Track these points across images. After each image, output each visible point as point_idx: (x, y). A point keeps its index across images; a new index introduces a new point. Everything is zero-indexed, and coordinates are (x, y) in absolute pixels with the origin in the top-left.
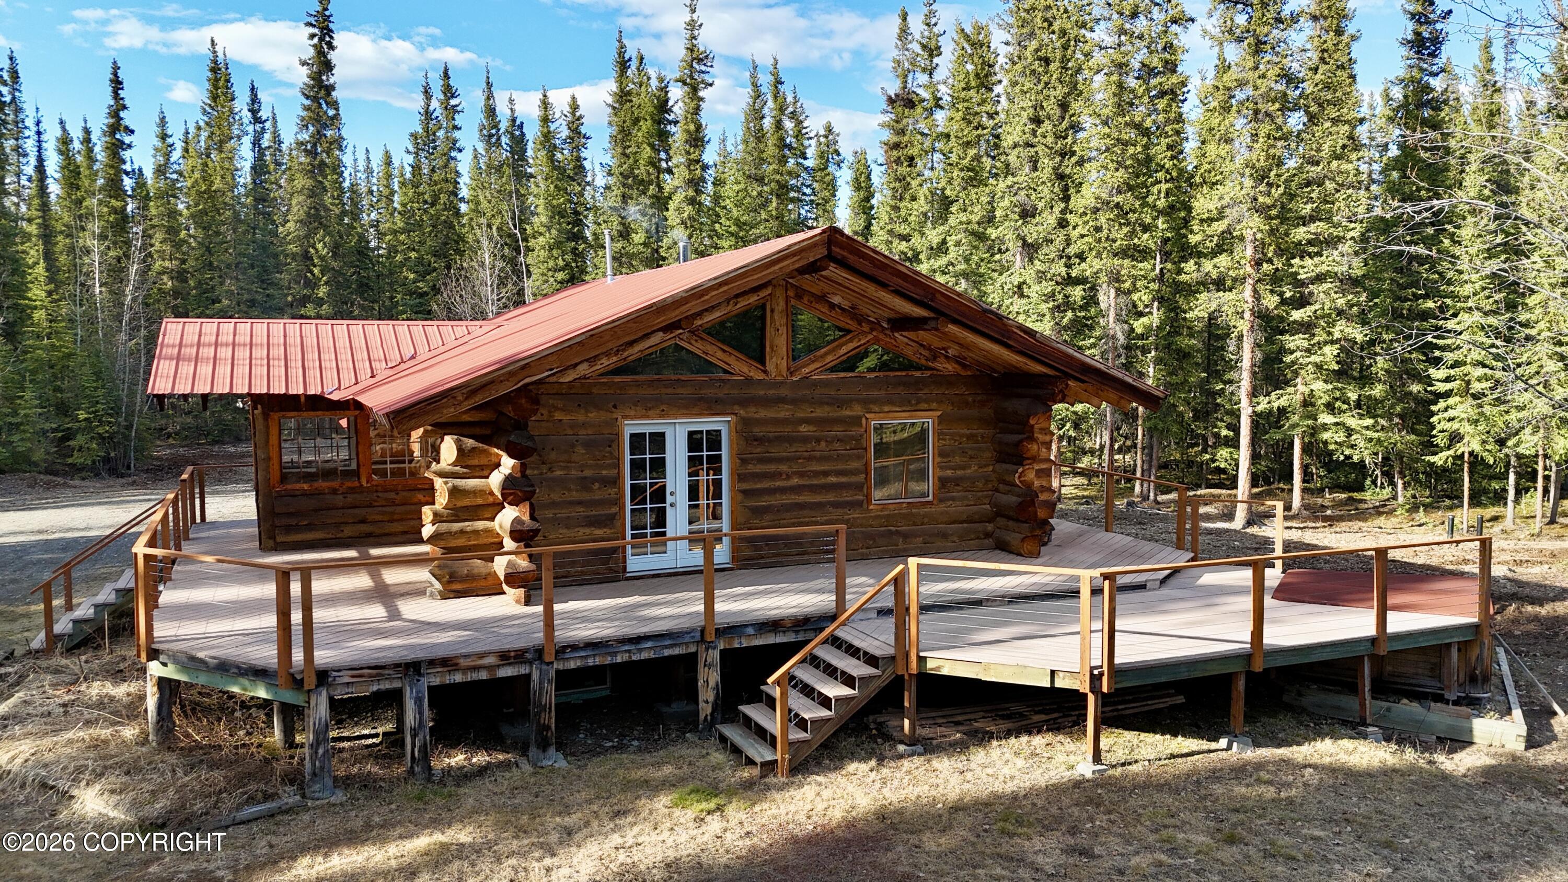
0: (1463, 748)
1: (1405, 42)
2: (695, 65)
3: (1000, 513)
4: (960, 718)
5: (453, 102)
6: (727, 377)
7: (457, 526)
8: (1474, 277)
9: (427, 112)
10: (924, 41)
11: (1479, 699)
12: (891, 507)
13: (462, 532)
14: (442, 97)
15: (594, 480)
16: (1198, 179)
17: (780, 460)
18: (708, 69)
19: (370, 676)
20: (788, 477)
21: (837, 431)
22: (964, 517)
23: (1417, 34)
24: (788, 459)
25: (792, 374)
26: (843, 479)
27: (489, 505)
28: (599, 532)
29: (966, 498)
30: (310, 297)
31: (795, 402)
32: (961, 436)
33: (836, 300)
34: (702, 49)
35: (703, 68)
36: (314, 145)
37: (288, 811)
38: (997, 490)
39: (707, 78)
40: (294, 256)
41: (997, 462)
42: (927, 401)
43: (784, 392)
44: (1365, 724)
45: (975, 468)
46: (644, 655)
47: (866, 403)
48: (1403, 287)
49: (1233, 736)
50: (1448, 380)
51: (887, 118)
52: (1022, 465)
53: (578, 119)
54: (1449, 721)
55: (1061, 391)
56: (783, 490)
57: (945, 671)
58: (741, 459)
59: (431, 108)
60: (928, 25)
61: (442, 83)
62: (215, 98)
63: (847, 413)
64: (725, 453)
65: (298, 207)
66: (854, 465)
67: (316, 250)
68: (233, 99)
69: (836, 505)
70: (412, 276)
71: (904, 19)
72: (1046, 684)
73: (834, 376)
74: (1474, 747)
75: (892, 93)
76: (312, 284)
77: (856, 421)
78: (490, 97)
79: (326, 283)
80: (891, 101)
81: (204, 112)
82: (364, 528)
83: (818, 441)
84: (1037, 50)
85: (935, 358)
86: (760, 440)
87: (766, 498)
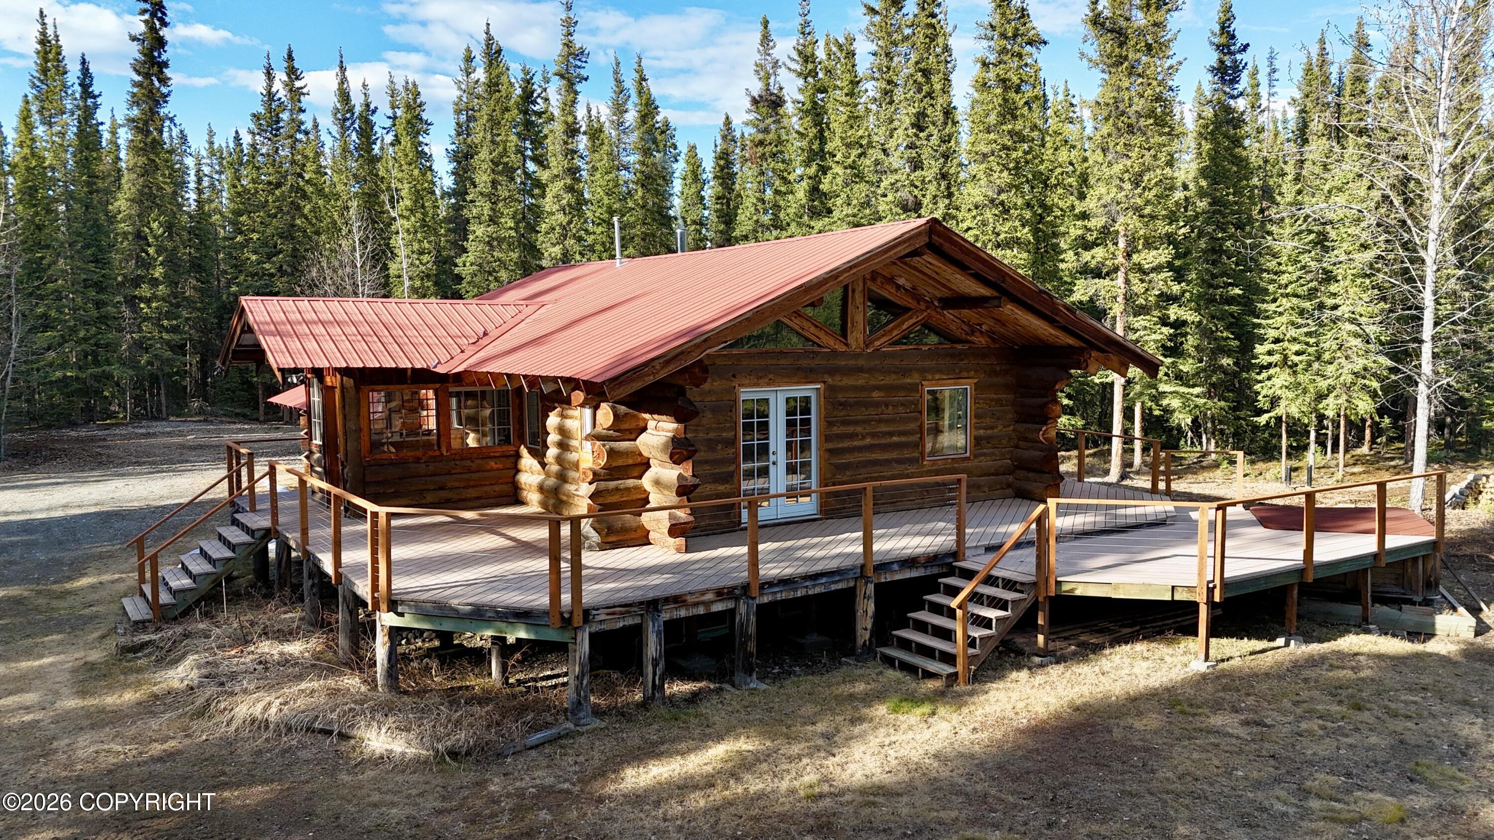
0: (1429, 639)
1: (1213, 70)
2: (572, 60)
3: (1021, 466)
4: (1066, 634)
5: (298, 84)
6: (819, 350)
7: (612, 484)
8: (1290, 269)
9: (269, 93)
10: (800, 48)
11: (1432, 600)
12: (940, 463)
13: (617, 489)
14: (285, 78)
15: (718, 441)
16: (1053, 181)
17: (856, 423)
18: (584, 65)
19: (621, 613)
20: (863, 438)
21: (900, 397)
22: (993, 470)
23: (1221, 62)
24: (864, 422)
25: (867, 346)
26: (903, 439)
27: (635, 465)
28: (721, 488)
29: (993, 454)
30: (143, 277)
31: (870, 371)
32: (992, 400)
33: (901, 281)
34: (578, 46)
35: (579, 63)
36: (146, 123)
37: (568, 735)
38: (1017, 447)
39: (584, 73)
40: (125, 235)
41: (1017, 422)
42: (968, 371)
43: (861, 362)
44: (1368, 623)
45: (1000, 427)
46: (817, 590)
47: (923, 371)
48: (1214, 277)
49: (1289, 636)
50: (1270, 353)
51: (751, 117)
52: (1045, 424)
53: (420, 106)
54: (1417, 618)
55: (1086, 361)
56: (860, 449)
57: (1078, 593)
58: (828, 422)
59: (274, 90)
60: (803, 33)
61: (286, 65)
62: (45, 71)
63: (908, 381)
64: (813, 417)
65: (129, 185)
66: (913, 426)
67: (151, 229)
68: (66, 73)
69: (899, 461)
70: (254, 258)
71: (766, 27)
72: (1167, 597)
73: (898, 348)
74: (1437, 638)
75: (756, 94)
76: (147, 265)
77: (915, 388)
78: (343, 80)
79: (161, 264)
80: (755, 101)
81: (34, 86)
82: (444, 494)
83: (887, 406)
84: (917, 63)
85: (973, 332)
86: (842, 404)
87: (847, 456)
